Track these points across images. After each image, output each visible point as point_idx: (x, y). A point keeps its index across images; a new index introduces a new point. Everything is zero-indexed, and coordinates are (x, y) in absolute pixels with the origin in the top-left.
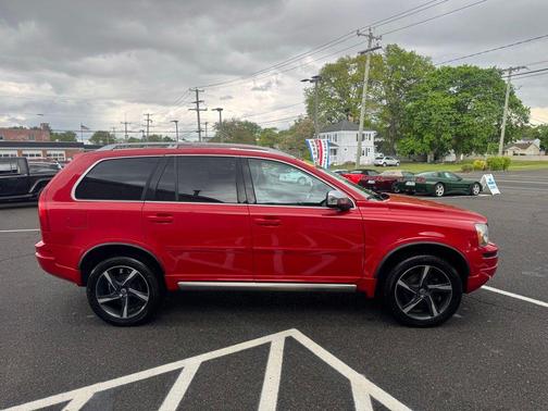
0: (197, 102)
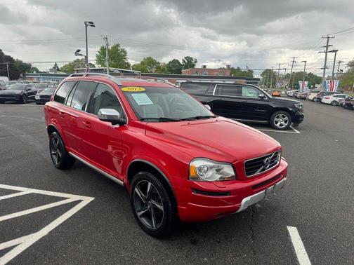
0: (327, 47)
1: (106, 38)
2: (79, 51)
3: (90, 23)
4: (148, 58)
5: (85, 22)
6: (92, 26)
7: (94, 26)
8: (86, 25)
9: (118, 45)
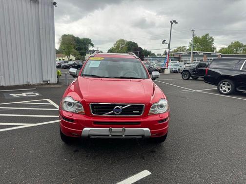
1: (194, 31)
2: (165, 41)
3: (174, 21)
4: (235, 42)
5: (171, 21)
6: (176, 23)
7: (177, 23)
8: (172, 23)
9: (207, 35)
